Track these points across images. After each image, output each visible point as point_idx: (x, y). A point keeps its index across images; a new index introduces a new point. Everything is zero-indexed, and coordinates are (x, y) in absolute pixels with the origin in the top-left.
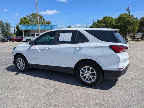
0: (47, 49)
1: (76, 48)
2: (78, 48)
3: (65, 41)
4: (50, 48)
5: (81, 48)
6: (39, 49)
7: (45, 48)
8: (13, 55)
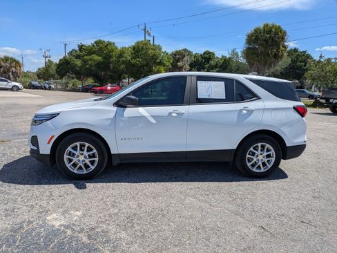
0: (173, 115)
1: (241, 111)
2: (245, 112)
3: (213, 96)
4: (183, 114)
5: (250, 112)
6: (152, 116)
7: (170, 114)
8: (53, 137)
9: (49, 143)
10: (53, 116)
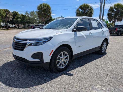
8: (53, 51)
9: (50, 55)
10: (50, 38)
